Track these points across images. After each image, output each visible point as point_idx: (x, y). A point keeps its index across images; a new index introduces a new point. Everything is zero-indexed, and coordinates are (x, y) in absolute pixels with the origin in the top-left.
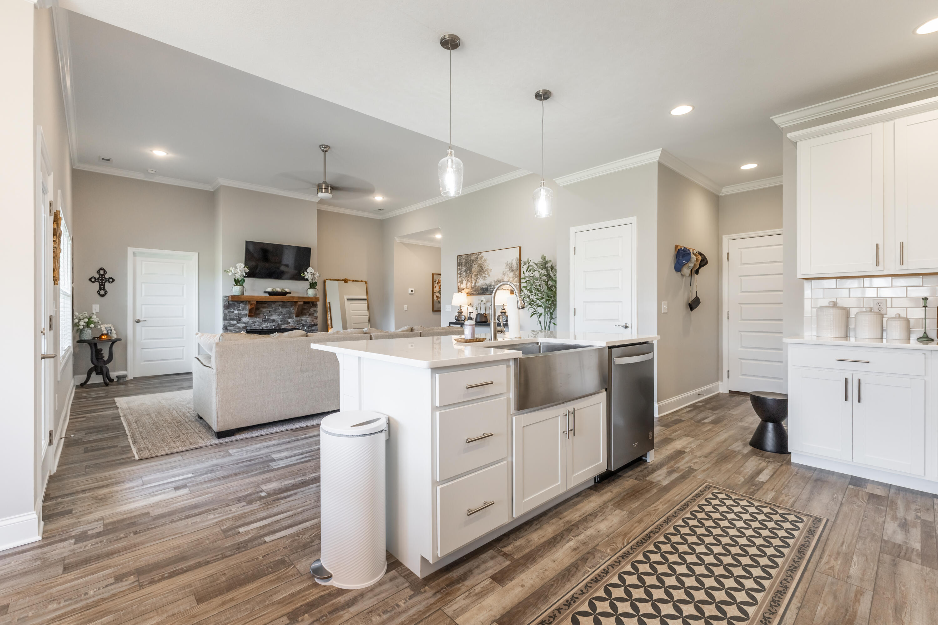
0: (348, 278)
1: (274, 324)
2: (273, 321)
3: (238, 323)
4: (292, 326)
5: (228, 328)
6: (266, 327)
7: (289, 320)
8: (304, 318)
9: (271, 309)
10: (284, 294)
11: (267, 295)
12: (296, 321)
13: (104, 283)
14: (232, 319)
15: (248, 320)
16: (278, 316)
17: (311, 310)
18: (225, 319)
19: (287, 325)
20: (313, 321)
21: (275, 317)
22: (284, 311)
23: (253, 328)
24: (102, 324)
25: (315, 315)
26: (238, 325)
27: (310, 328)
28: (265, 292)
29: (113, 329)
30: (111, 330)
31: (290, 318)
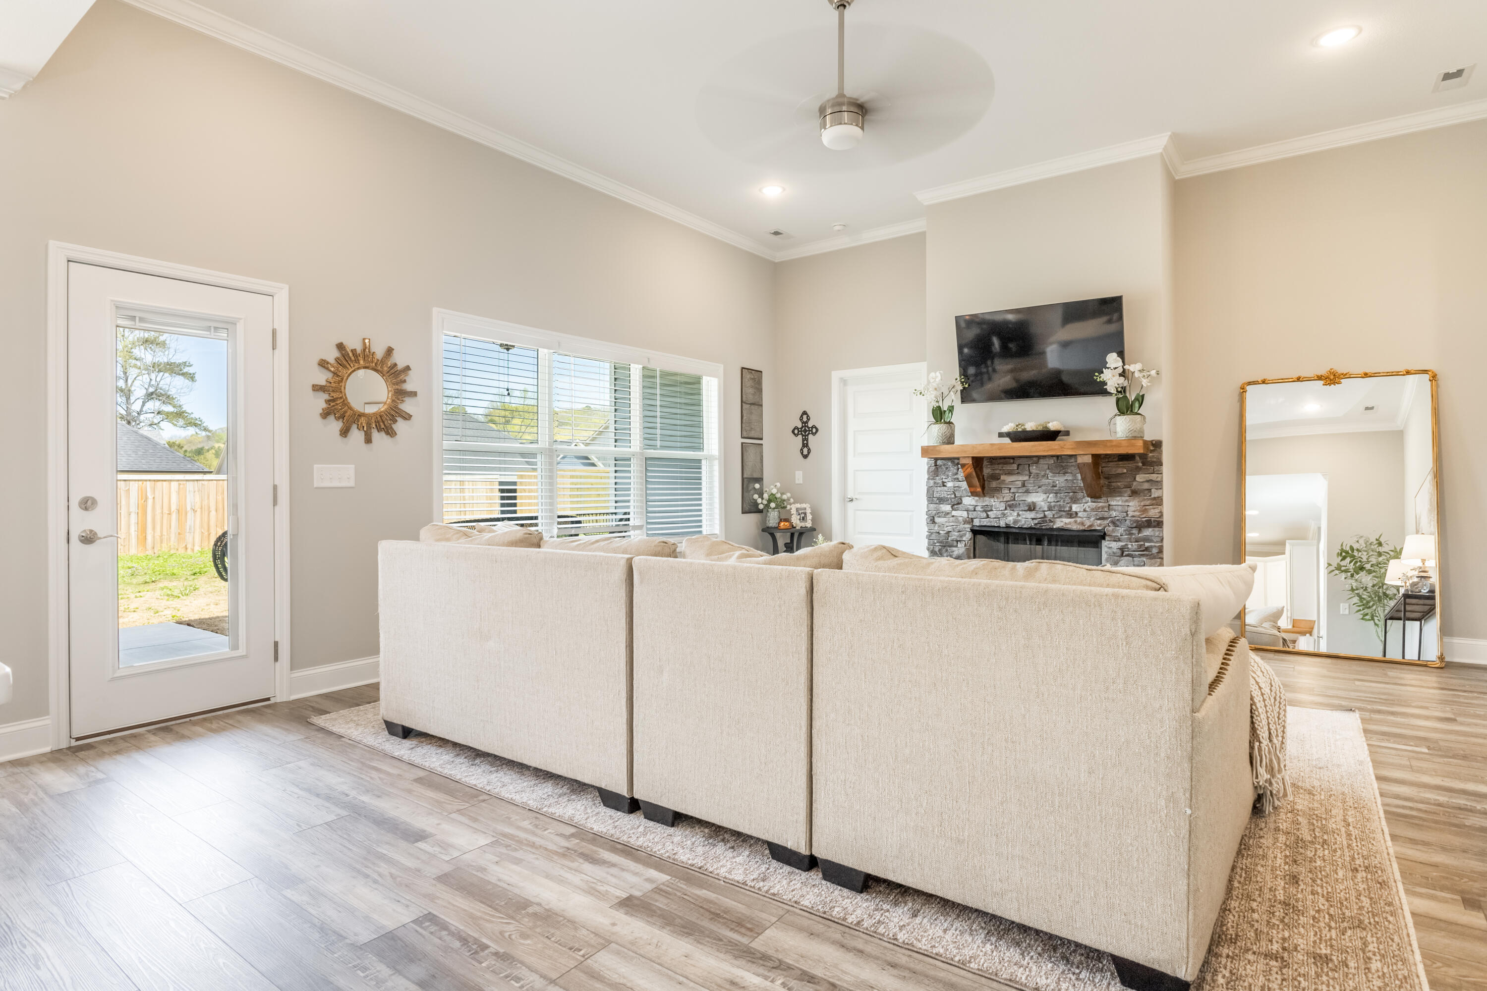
0: (1341, 370)
1: (1032, 515)
2: (1032, 508)
3: (953, 510)
4: (1082, 524)
5: (937, 520)
6: (1015, 522)
7: (1075, 508)
8: (1117, 502)
9: (1026, 478)
10: (1050, 435)
11: (1007, 440)
12: (1093, 510)
13: (808, 435)
14: (941, 500)
15: (973, 503)
16: (1045, 496)
17: (1140, 478)
18: (931, 498)
19: (1068, 520)
20: (1145, 511)
21: (1038, 498)
22: (1060, 480)
23: (985, 524)
24: (794, 503)
25: (1155, 493)
26: (954, 513)
27: (1135, 531)
28: (1001, 435)
29: (808, 511)
30: (805, 514)
31: (1075, 500)
